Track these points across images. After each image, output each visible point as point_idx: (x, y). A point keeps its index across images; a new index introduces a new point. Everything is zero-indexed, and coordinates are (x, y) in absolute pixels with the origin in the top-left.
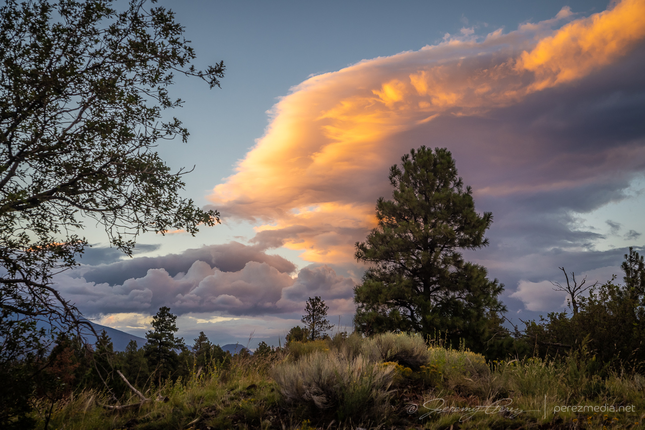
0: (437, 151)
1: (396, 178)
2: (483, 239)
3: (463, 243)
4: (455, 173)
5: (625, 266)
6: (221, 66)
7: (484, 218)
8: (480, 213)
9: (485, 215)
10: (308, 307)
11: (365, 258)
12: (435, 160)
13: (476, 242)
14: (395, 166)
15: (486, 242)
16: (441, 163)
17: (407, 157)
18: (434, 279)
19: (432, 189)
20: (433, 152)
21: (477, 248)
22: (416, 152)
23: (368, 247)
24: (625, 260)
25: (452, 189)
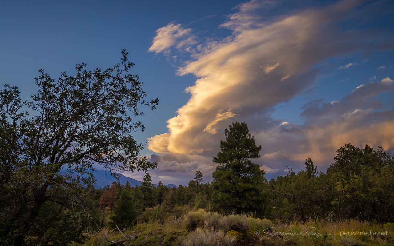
0: (242, 123)
1: (227, 133)
2: (259, 155)
3: (251, 157)
4: (248, 131)
5: (306, 163)
6: (157, 100)
7: (259, 147)
8: (257, 145)
9: (259, 146)
10: (196, 174)
11: (216, 162)
12: (241, 126)
13: (256, 156)
14: (227, 129)
15: (259, 156)
16: (243, 128)
17: (231, 126)
18: (241, 169)
19: (240, 137)
20: (240, 124)
21: (256, 159)
22: (234, 124)
23: (217, 158)
24: (306, 161)
25: (247, 137)
